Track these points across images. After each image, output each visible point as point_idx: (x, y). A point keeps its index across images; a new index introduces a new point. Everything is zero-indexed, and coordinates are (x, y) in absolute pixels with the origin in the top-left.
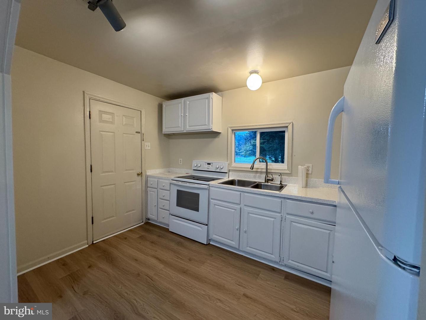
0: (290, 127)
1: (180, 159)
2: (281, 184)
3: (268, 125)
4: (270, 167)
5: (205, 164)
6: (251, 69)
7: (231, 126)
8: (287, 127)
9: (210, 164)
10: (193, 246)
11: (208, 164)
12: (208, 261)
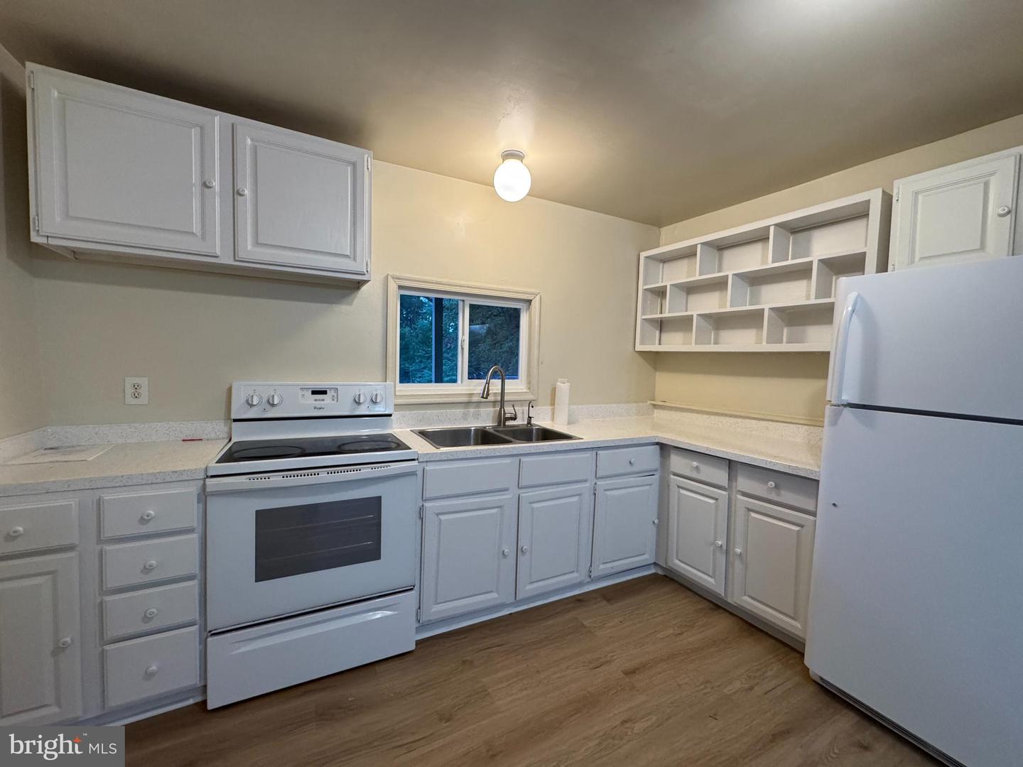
0: (535, 304)
1: (130, 381)
2: (529, 423)
3: (494, 290)
4: (493, 390)
5: (300, 393)
6: (503, 146)
7: (397, 274)
8: (529, 302)
9: (324, 392)
10: (387, 683)
11: (314, 393)
12: (484, 680)
